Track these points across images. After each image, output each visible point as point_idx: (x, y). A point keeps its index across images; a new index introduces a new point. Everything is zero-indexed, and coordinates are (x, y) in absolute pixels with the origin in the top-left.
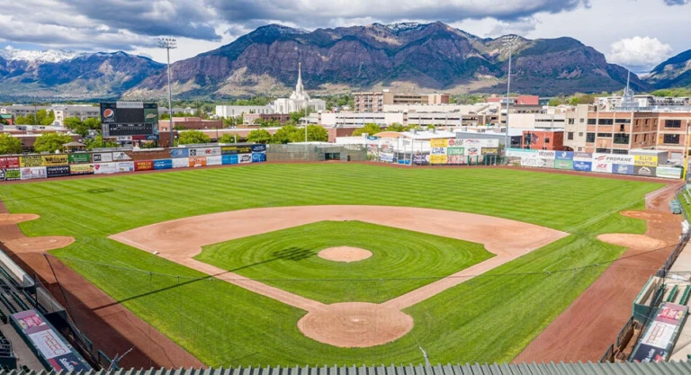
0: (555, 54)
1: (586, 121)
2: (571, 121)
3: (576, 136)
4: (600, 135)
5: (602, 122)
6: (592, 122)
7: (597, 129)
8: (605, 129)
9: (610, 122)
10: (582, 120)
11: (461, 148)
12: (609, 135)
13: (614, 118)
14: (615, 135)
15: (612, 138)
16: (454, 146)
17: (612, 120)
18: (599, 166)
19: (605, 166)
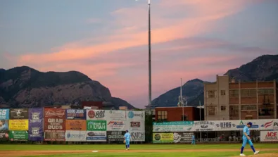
1: (227, 93)
3: (218, 110)
7: (239, 101)
10: (223, 92)
13: (257, 89)
16: (94, 119)
18: (269, 135)
19: (275, 134)
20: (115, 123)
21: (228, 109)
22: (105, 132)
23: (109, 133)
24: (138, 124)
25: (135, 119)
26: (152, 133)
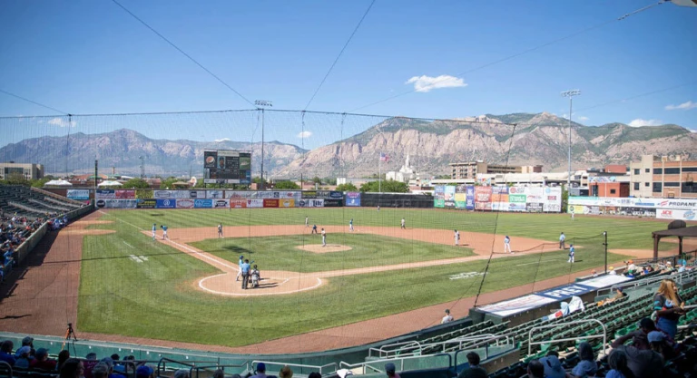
0: (660, 139)
1: (651, 171)
2: (637, 172)
3: (642, 186)
4: (666, 184)
5: (668, 171)
6: (657, 171)
7: (663, 178)
8: (672, 178)
9: (676, 171)
10: (648, 171)
11: (522, 196)
12: (677, 184)
13: (681, 167)
14: (683, 184)
15: (680, 187)
16: (516, 194)
17: (678, 169)
18: (665, 213)
19: (670, 213)
20: (534, 197)
21: (651, 185)
22: (525, 204)
23: (528, 204)
24: (555, 198)
25: (552, 194)
26: (567, 204)
